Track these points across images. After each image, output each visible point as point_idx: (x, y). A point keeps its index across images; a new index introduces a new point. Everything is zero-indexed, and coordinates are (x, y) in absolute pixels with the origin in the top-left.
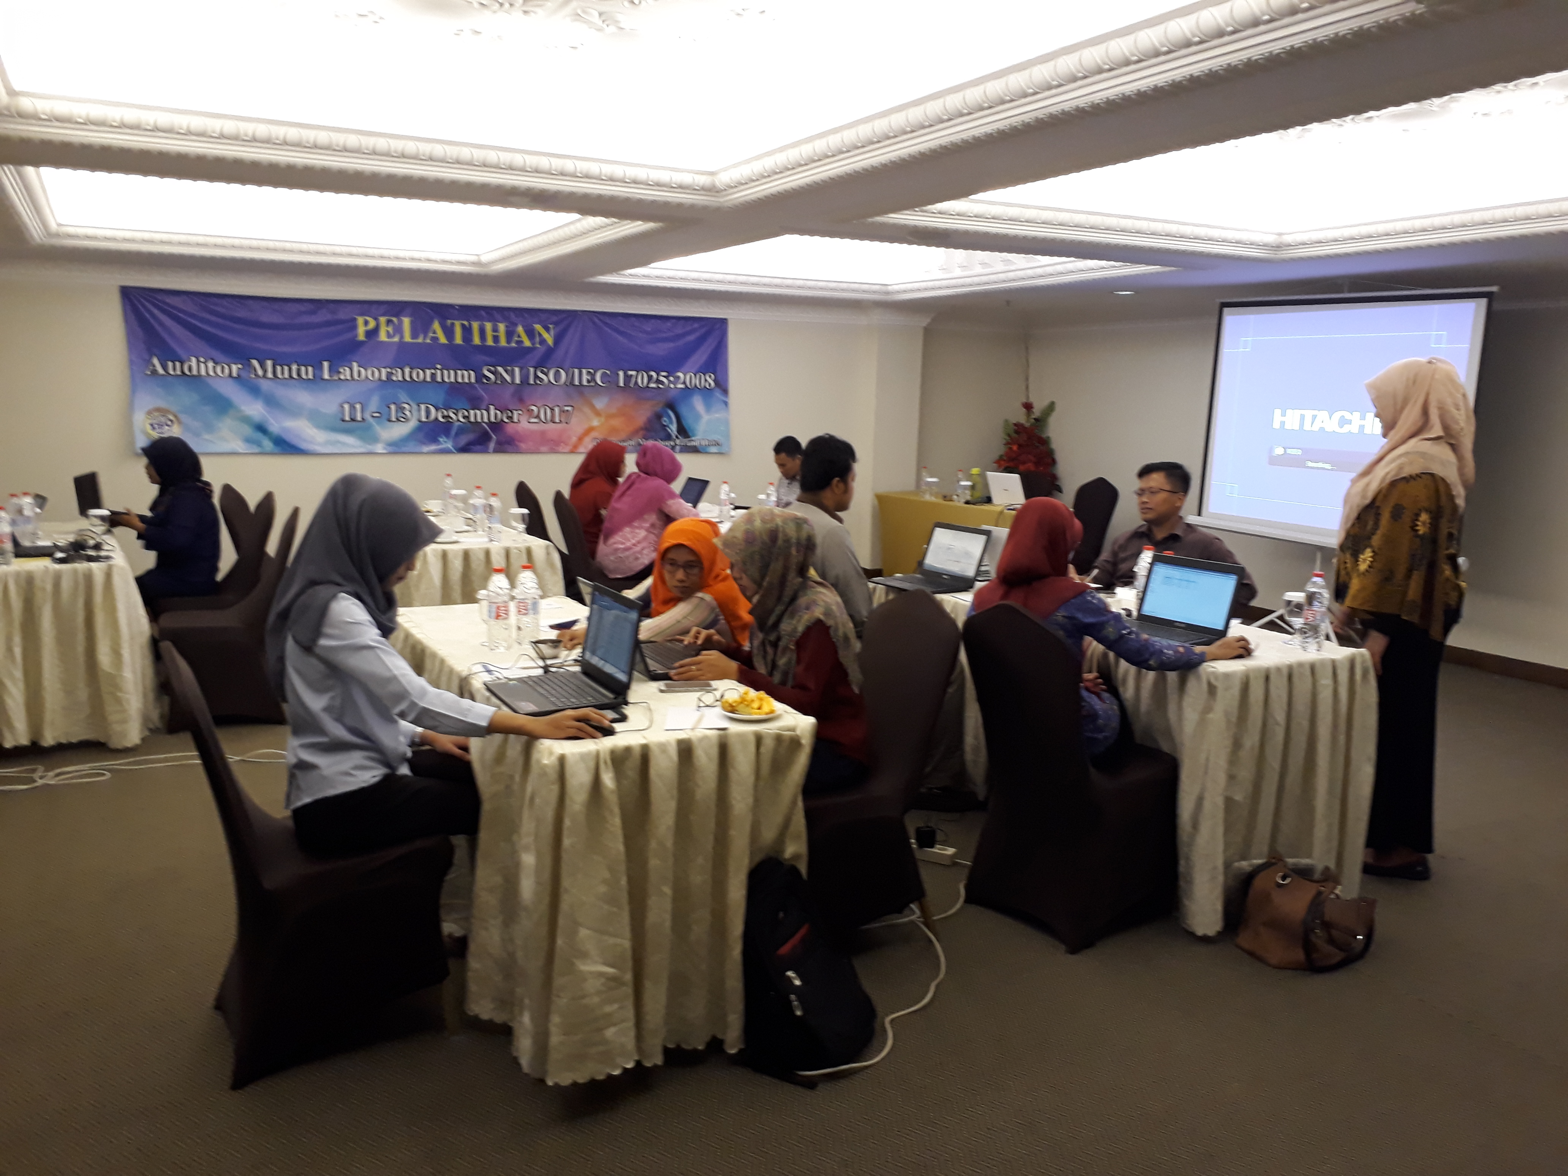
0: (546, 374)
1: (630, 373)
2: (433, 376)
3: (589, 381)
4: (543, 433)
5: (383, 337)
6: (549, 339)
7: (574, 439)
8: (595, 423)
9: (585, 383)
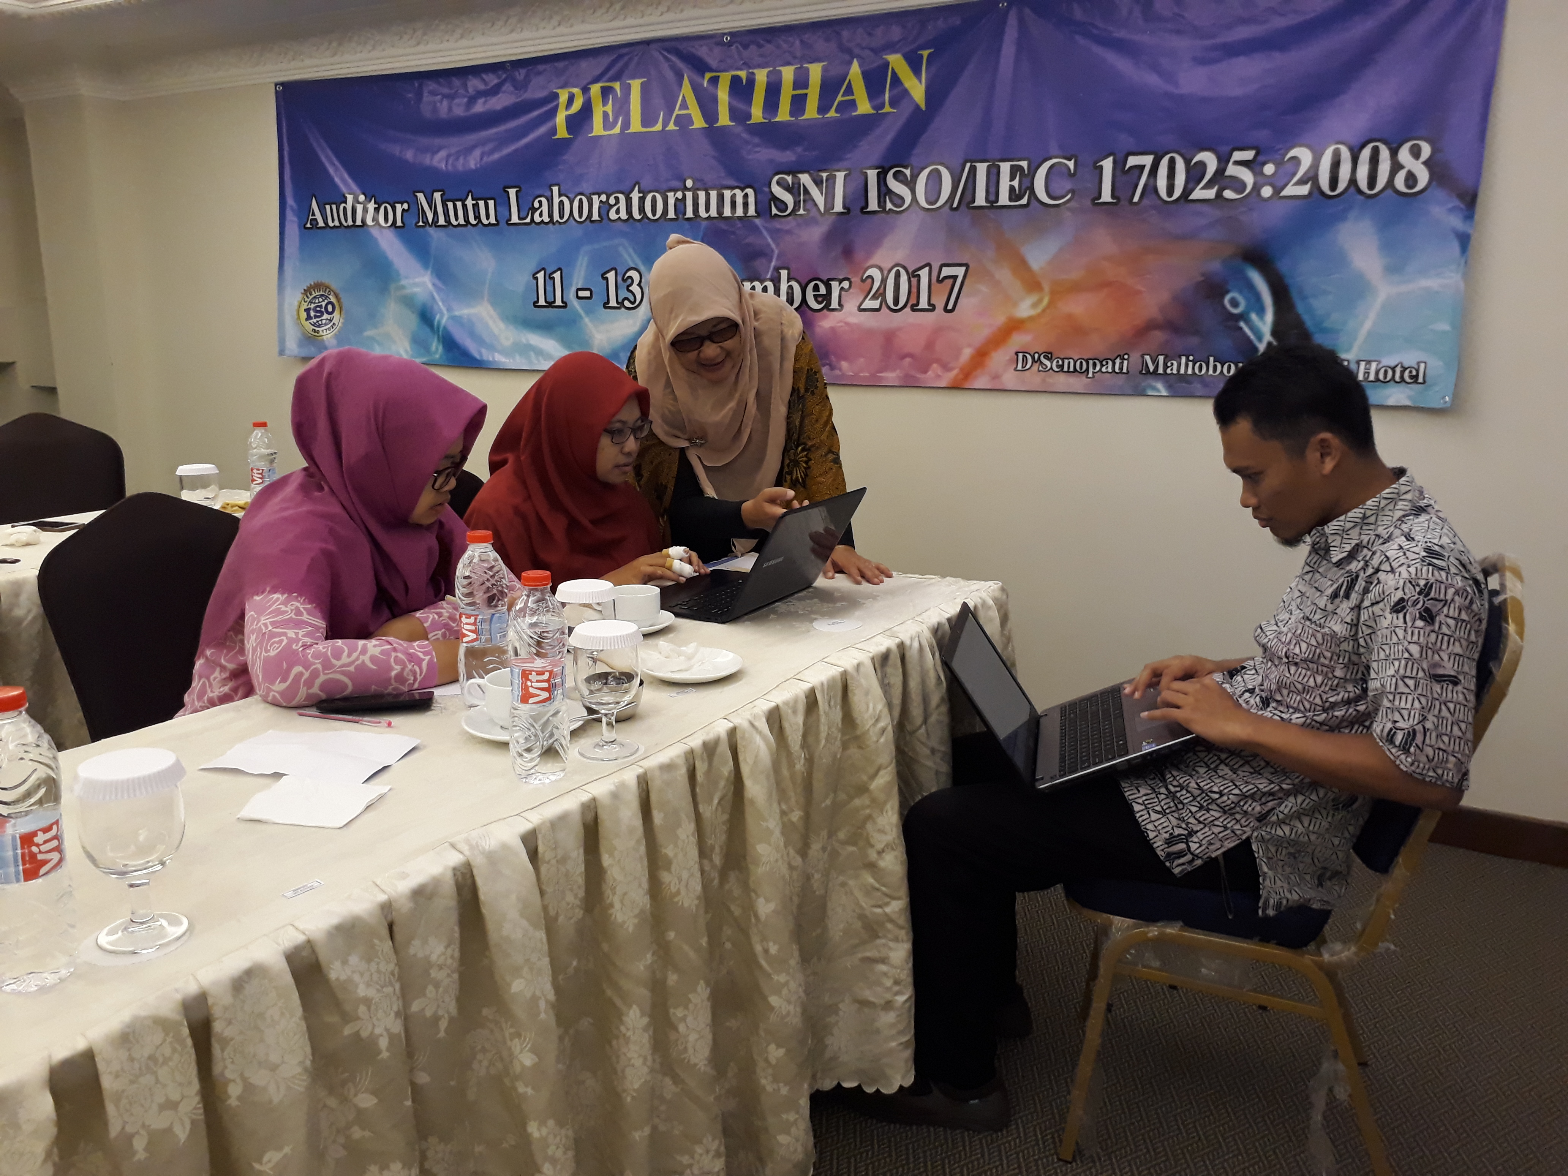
0: (911, 185)
1: (1132, 161)
2: (680, 204)
3: (1014, 195)
4: (889, 337)
5: (598, 128)
6: (917, 89)
7: (967, 353)
8: (1025, 309)
9: (1004, 199)
